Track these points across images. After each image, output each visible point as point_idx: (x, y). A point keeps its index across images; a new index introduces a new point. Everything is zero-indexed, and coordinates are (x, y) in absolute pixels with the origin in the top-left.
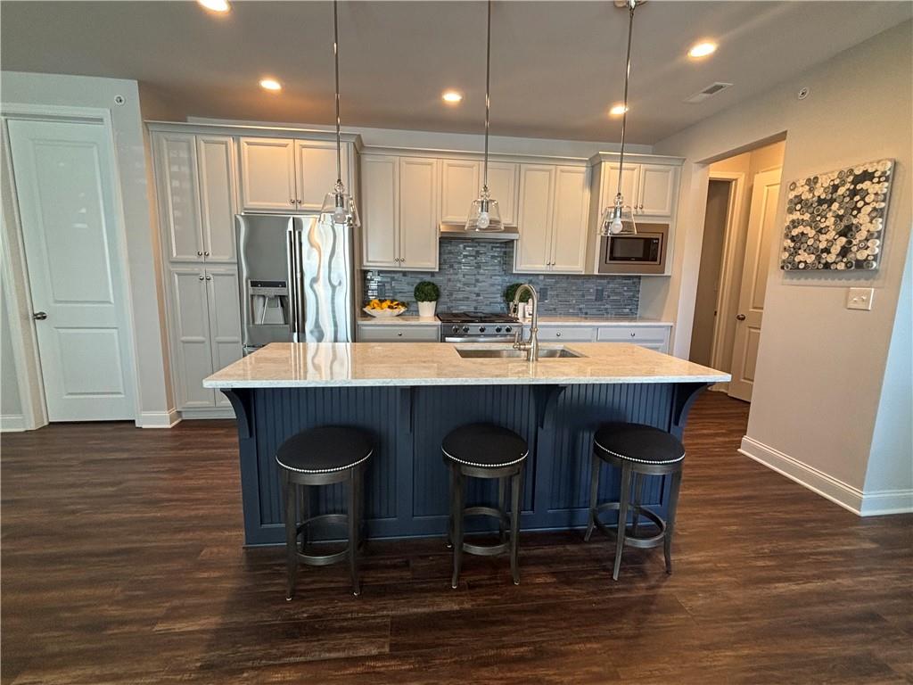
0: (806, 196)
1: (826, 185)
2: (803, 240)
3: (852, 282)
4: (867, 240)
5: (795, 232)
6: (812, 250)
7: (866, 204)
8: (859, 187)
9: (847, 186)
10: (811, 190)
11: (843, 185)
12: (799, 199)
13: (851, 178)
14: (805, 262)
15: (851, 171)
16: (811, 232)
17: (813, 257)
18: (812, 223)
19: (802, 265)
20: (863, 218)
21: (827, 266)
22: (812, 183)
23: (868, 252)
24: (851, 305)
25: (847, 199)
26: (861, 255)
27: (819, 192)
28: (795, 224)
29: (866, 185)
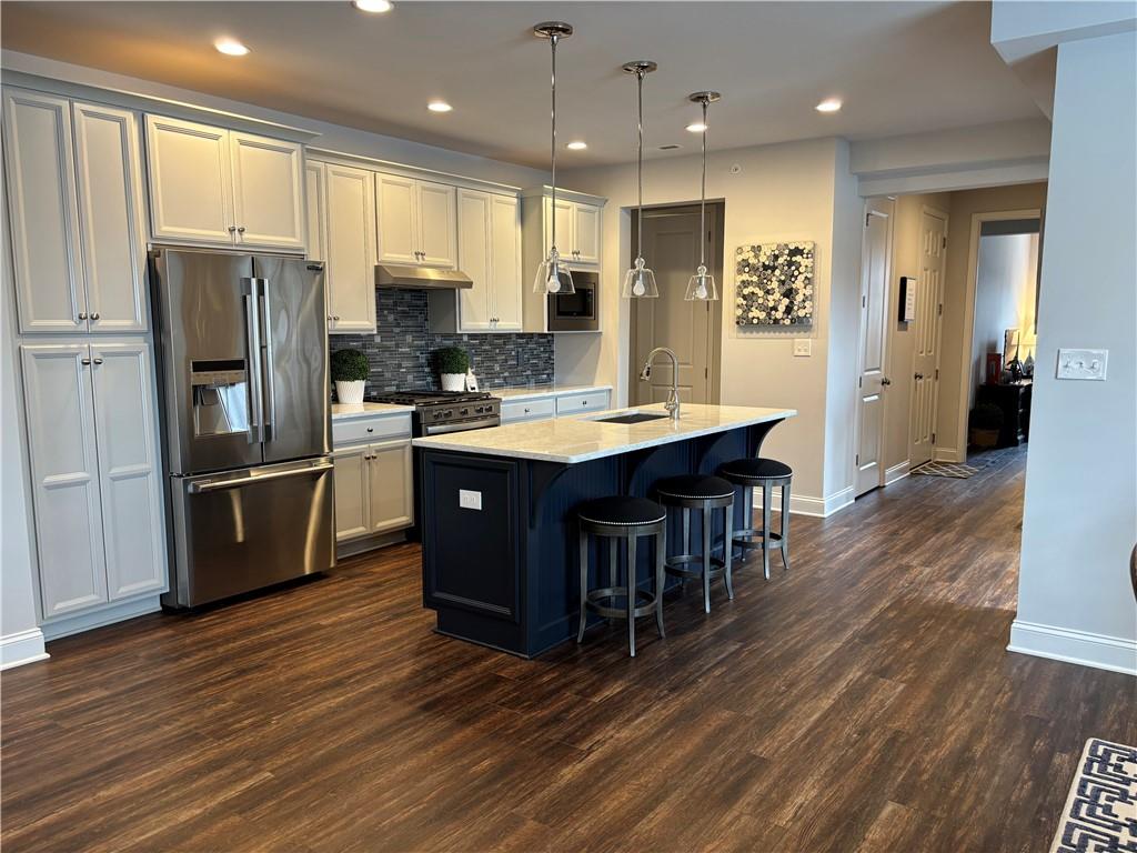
0: (752, 261)
1: (768, 254)
2: (754, 298)
3: (795, 334)
4: (804, 301)
5: (746, 291)
6: (762, 308)
7: (800, 273)
8: (794, 259)
9: (785, 257)
10: (756, 256)
11: (782, 256)
12: (745, 263)
13: (787, 252)
14: (758, 318)
15: (786, 245)
16: (761, 293)
17: (764, 314)
18: (760, 285)
19: (755, 321)
20: (799, 284)
21: (776, 321)
22: (757, 249)
23: (806, 311)
24: (796, 353)
25: (786, 268)
26: (801, 313)
27: (763, 259)
28: (745, 284)
29: (798, 258)
